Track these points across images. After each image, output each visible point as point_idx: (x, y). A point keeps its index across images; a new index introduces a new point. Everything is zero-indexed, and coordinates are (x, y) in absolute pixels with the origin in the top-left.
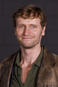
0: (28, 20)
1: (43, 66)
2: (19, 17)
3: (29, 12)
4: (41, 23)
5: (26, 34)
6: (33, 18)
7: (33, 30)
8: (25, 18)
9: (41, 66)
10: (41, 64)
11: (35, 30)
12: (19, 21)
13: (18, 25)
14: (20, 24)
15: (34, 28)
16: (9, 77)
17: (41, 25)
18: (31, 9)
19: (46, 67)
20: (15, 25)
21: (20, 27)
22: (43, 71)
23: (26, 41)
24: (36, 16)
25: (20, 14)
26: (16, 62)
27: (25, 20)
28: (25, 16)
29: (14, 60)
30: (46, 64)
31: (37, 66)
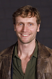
0: (26, 19)
1: (40, 57)
2: (18, 16)
3: (27, 11)
4: (37, 21)
5: (25, 31)
6: (30, 17)
7: (31, 27)
8: (23, 17)
11: (32, 27)
12: (18, 20)
13: (17, 23)
14: (19, 22)
15: (31, 26)
17: (37, 23)
18: (28, 9)
20: (15, 22)
21: (19, 24)
22: (40, 61)
24: (33, 16)
25: (19, 13)
27: (24, 19)
28: (24, 15)
31: (35, 57)
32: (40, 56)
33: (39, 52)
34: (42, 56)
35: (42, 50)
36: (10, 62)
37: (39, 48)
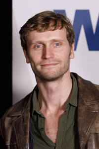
1: (83, 104)
9: (80, 104)
10: (78, 101)
16: (28, 136)
19: (88, 104)
22: (83, 111)
23: (49, 69)
26: (34, 109)
29: (29, 108)
30: (88, 100)
31: (73, 106)
32: (83, 101)
33: (81, 95)
34: (87, 102)
35: (87, 90)
36: (26, 125)
37: (80, 87)
